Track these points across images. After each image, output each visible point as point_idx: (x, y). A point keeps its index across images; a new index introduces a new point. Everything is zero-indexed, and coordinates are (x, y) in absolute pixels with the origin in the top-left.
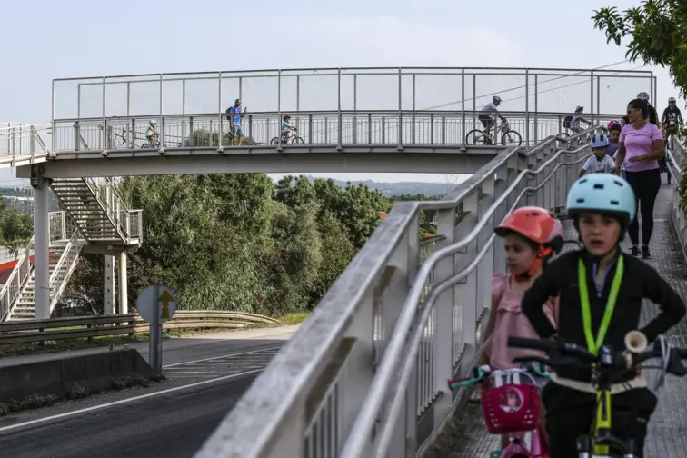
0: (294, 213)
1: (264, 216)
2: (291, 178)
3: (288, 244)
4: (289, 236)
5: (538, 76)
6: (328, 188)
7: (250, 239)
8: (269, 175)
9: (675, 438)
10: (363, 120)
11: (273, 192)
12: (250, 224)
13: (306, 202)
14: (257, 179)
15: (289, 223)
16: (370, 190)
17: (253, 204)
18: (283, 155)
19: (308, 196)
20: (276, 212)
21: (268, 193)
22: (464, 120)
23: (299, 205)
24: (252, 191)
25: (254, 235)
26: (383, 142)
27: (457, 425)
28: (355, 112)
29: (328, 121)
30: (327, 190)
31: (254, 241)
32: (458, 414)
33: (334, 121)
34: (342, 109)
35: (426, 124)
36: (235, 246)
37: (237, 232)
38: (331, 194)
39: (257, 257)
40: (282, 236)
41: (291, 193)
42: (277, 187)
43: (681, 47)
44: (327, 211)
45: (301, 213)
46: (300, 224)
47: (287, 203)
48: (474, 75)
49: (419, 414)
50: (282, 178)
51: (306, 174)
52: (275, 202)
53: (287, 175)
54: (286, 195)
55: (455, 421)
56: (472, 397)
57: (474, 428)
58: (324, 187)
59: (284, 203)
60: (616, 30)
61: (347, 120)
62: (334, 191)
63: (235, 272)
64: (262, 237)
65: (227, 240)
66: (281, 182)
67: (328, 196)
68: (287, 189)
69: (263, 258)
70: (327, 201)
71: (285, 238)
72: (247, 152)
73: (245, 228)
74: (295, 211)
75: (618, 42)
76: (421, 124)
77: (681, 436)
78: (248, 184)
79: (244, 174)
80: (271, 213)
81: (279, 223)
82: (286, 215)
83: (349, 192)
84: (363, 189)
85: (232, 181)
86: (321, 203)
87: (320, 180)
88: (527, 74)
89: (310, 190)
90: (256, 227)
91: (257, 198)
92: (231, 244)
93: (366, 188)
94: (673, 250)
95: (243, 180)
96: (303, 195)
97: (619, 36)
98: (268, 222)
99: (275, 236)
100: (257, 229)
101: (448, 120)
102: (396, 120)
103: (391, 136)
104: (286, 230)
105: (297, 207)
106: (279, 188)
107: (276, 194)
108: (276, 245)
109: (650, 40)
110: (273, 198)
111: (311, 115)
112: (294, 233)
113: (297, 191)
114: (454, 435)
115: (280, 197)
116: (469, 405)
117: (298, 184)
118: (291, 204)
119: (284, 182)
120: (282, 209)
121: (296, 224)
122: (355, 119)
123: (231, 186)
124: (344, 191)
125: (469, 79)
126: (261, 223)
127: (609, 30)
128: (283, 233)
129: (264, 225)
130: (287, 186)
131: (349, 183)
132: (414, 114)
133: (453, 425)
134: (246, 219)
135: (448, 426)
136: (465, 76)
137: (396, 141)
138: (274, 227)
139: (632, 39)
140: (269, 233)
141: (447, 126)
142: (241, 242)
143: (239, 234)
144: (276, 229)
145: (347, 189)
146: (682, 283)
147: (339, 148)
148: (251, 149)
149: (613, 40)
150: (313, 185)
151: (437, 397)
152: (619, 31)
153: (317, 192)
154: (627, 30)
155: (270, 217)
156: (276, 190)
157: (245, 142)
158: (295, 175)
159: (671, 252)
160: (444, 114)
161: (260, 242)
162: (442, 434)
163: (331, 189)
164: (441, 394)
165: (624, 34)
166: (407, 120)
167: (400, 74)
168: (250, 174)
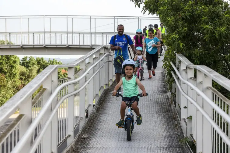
0: (28, 70)
1: (16, 71)
2: (27, 57)
3: (26, 82)
4: (26, 79)
5: (119, 19)
6: (41, 61)
7: (11, 80)
8: (18, 56)
9: (155, 150)
10: (53, 35)
11: (20, 63)
12: (11, 74)
13: (33, 66)
14: (13, 57)
15: (26, 74)
16: (57, 62)
17: (12, 67)
18: (23, 48)
19: (34, 64)
20: (21, 70)
21: (18, 62)
22: (91, 35)
23: (30, 67)
24: (11, 62)
25: (13, 79)
26: (61, 44)
27: (76, 147)
28: (50, 32)
29: (40, 35)
30: (41, 62)
31: (13, 81)
32: (76, 143)
33: (42, 35)
34: (45, 31)
35: (77, 37)
36: (5, 83)
37: (6, 77)
38: (43, 63)
39: (14, 87)
40: (24, 79)
41: (27, 63)
42: (22, 61)
43: (161, 8)
44: (41, 69)
45: (31, 70)
46: (30, 74)
47: (26, 67)
48: (95, 18)
49: (60, 143)
50: (24, 57)
51: (33, 56)
52: (21, 66)
53: (26, 56)
54: (25, 64)
55: (75, 146)
56: (83, 137)
57: (82, 148)
58: (40, 60)
59: (25, 66)
60: (138, 2)
61: (47, 35)
62: (44, 62)
63: (5, 93)
64: (16, 79)
65: (2, 81)
66: (23, 59)
67: (42, 64)
68: (26, 61)
69: (16, 87)
70: (41, 66)
71: (25, 80)
72: (9, 47)
73: (9, 76)
74: (29, 69)
75: (139, 6)
76: (75, 37)
77: (157, 150)
78: (10, 59)
79: (9, 56)
80: (19, 70)
81: (23, 74)
82: (25, 71)
83: (49, 63)
84: (55, 61)
85: (4, 58)
86: (39, 66)
87: (38, 58)
88: (114, 18)
89: (35, 61)
90: (13, 76)
91: (13, 65)
92: (3, 82)
93: (56, 61)
94: (163, 83)
95: (8, 58)
96: (32, 63)
97: (139, 4)
98: (18, 74)
99: (21, 79)
100: (14, 77)
101: (85, 35)
102: (66, 35)
103: (64, 41)
104: (25, 77)
105: (29, 68)
106: (23, 61)
107: (21, 63)
108: (21, 82)
109: (150, 6)
110: (20, 65)
111: (33, 33)
112: (28, 78)
113: (29, 62)
114: (74, 151)
115: (23, 64)
116: (81, 140)
117: (30, 59)
118: (27, 67)
119: (24, 59)
120: (24, 69)
121: (29, 74)
122: (50, 35)
123: (3, 60)
124: (47, 62)
125: (93, 20)
126: (15, 74)
127: (136, 2)
128: (24, 78)
129: (17, 75)
130: (26, 60)
131: (49, 59)
132: (73, 33)
133: (74, 147)
134: (9, 73)
135: (72, 147)
136: (91, 19)
137: (66, 43)
138: (20, 75)
139: (144, 5)
140: (19, 78)
141: (85, 37)
142: (7, 81)
143: (7, 78)
144: (21, 76)
145: (49, 61)
146: (164, 95)
147: (44, 46)
148: (10, 46)
149: (137, 6)
150: (36, 59)
151: (68, 137)
152: (139, 2)
153: (37, 62)
154: (142, 2)
155: (19, 72)
156: (21, 62)
157: (8, 44)
158: (29, 56)
159: (162, 84)
160: (84, 33)
161: (15, 81)
162: (69, 150)
163: (43, 61)
164: (70, 136)
165: (141, 3)
166: (70, 35)
167: (67, 18)
168: (11, 56)
